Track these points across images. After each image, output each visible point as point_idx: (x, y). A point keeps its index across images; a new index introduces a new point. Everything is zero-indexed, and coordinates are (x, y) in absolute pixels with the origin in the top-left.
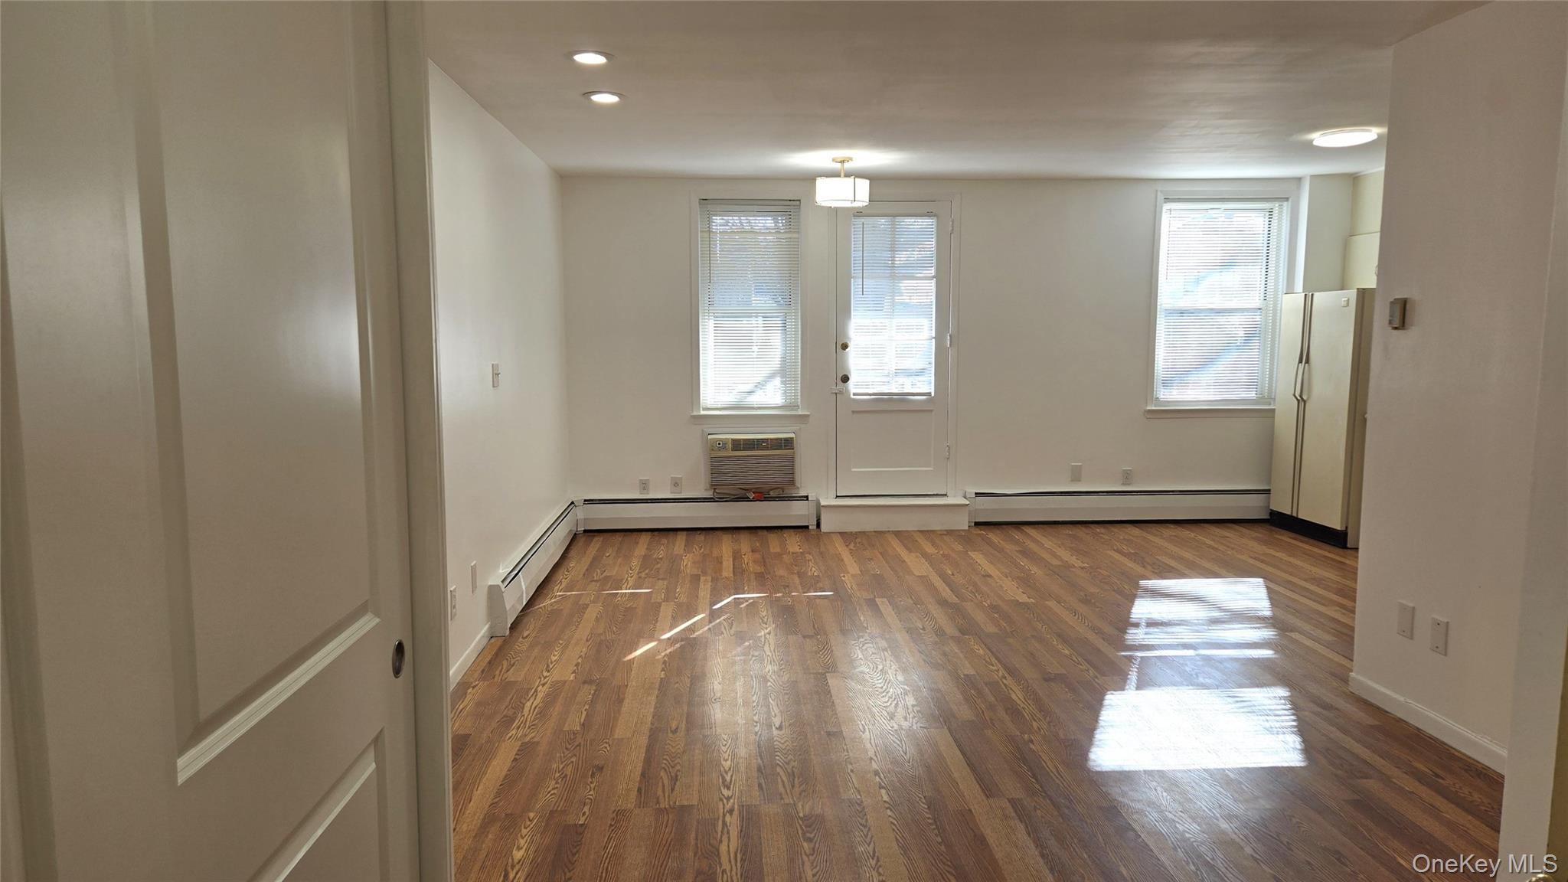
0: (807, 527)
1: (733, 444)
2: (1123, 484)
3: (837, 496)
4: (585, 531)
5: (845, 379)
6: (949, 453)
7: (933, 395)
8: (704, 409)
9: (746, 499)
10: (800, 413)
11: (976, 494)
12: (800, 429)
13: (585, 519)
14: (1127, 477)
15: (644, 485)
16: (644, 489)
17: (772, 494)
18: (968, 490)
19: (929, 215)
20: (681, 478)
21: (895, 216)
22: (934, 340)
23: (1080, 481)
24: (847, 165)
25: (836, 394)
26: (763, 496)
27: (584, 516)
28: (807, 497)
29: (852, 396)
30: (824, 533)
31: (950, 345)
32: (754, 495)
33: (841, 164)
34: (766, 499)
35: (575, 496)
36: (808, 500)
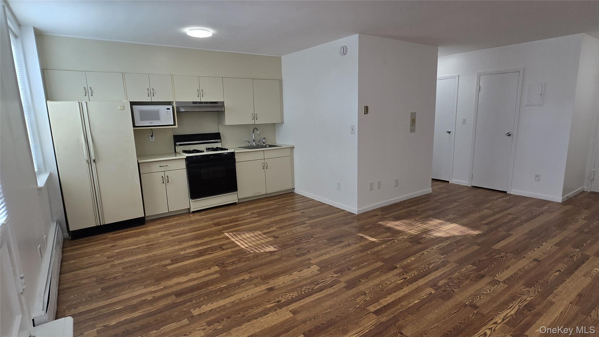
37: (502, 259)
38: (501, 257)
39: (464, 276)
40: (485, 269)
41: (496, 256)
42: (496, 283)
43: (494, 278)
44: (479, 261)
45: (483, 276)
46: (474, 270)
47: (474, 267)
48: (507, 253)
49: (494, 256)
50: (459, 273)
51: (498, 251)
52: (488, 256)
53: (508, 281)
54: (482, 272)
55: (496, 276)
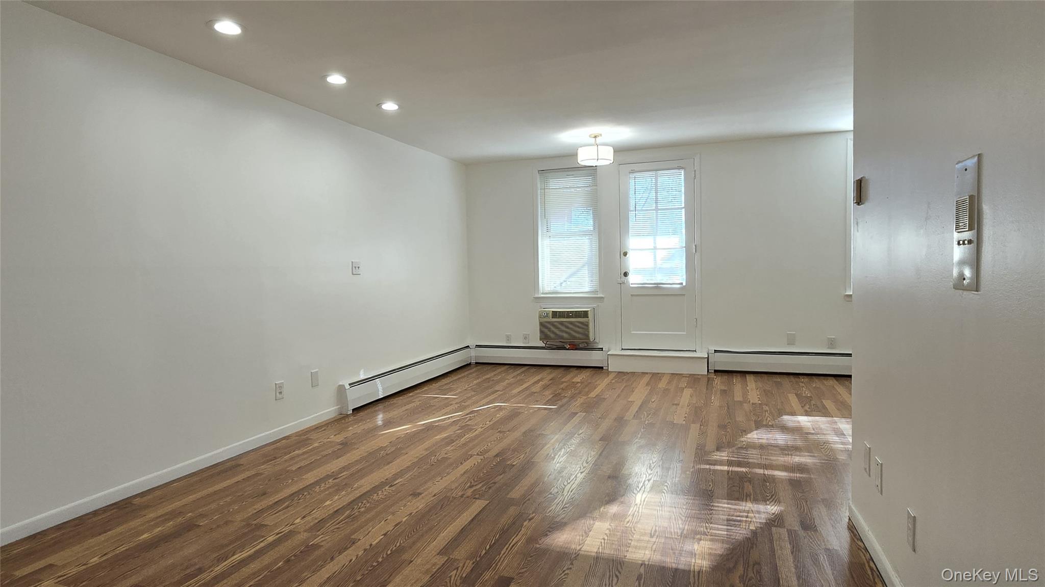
0: (602, 368)
1: (552, 314)
2: (828, 348)
3: (622, 349)
4: (476, 363)
5: (626, 274)
6: (697, 323)
7: (684, 284)
8: (542, 294)
9: (564, 348)
10: (598, 296)
11: (715, 351)
12: (598, 306)
13: (475, 356)
14: (832, 343)
15: (508, 338)
16: (508, 340)
17: (581, 346)
18: (710, 349)
19: (679, 168)
20: (529, 335)
21: (656, 170)
22: (685, 248)
23: (794, 344)
25: (621, 284)
26: (575, 347)
27: (474, 355)
28: (602, 348)
29: (631, 286)
30: (610, 372)
31: (696, 251)
32: (569, 346)
33: (594, 139)
34: (576, 349)
35: (471, 342)
36: (602, 350)
37: (471, 483)
38: (471, 487)
39: (519, 451)
40: (494, 463)
41: (480, 485)
42: (481, 452)
43: (484, 457)
44: (504, 472)
45: (497, 456)
46: (510, 459)
47: (509, 463)
48: (462, 496)
49: (483, 486)
50: (526, 453)
51: (477, 496)
52: (493, 483)
53: (467, 457)
54: (498, 460)
55: (482, 459)
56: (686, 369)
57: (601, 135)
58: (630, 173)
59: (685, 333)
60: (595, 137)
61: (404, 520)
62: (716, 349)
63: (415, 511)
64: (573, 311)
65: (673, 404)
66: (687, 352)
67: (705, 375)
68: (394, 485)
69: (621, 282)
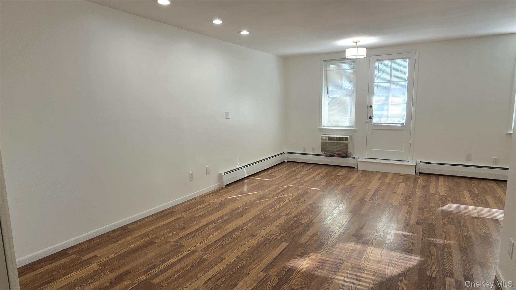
0: (354, 167)
1: (328, 138)
2: (493, 164)
3: (366, 158)
4: (288, 161)
5: (371, 118)
6: (410, 146)
8: (323, 127)
9: (334, 156)
10: (354, 129)
11: (420, 162)
12: (354, 134)
14: (495, 161)
16: (304, 150)
17: (343, 155)
18: (417, 161)
19: (406, 58)
20: (315, 148)
21: (392, 59)
22: (406, 104)
23: (470, 161)
24: (358, 44)
25: (367, 123)
26: (340, 156)
27: (287, 157)
28: (355, 157)
29: (373, 124)
30: (358, 170)
31: (413, 106)
32: (337, 155)
33: (356, 43)
34: (341, 157)
35: (286, 151)
36: (355, 158)
37: (280, 232)
38: (280, 234)
39: (306, 215)
40: (293, 222)
41: (285, 234)
42: (287, 214)
43: (288, 217)
44: (298, 227)
45: (294, 217)
46: (301, 220)
47: (300, 222)
48: (275, 239)
49: (286, 234)
50: (310, 217)
51: (283, 240)
52: (291, 233)
53: (279, 217)
54: (295, 220)
55: (287, 219)
56: (402, 171)
57: (360, 41)
58: (376, 61)
59: (403, 151)
60: (356, 42)
61: (246, 250)
62: (421, 161)
63: (252, 245)
64: (340, 137)
65: (393, 193)
66: (404, 162)
67: (414, 175)
68: (243, 229)
69: (367, 122)
